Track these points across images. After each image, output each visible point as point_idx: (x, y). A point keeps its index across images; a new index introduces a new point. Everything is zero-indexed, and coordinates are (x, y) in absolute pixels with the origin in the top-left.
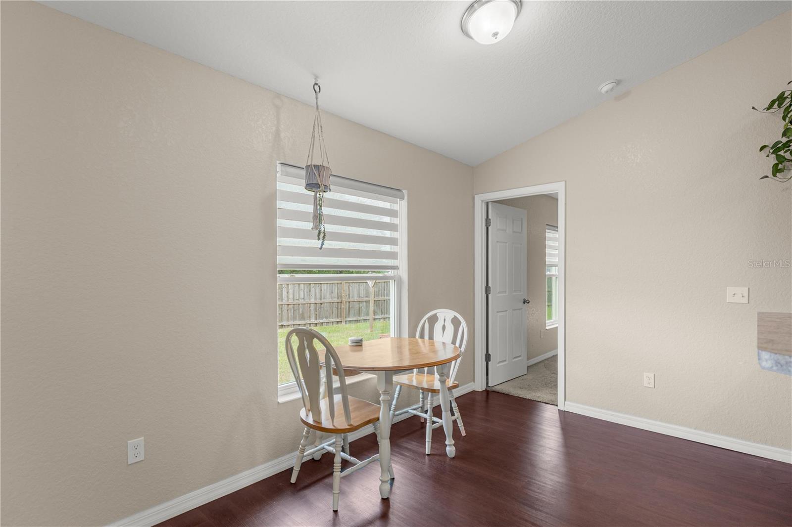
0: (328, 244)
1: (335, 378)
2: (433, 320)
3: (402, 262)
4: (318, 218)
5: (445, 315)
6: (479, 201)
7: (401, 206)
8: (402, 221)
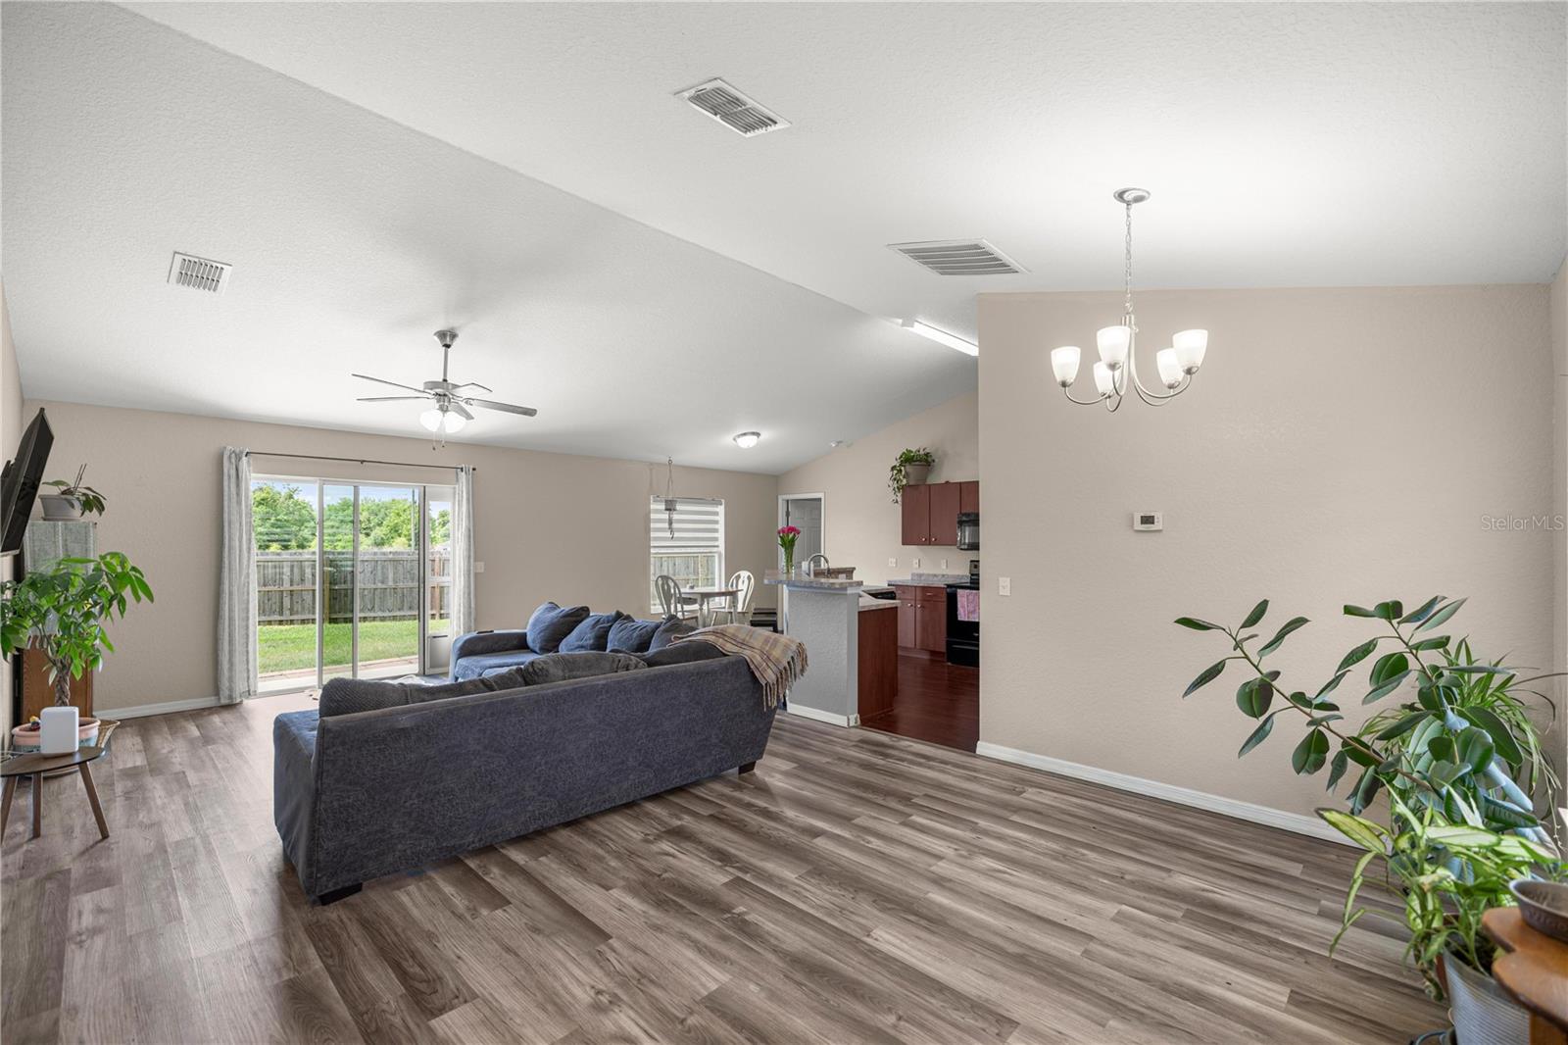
0: (676, 535)
1: (679, 606)
2: (738, 577)
3: (721, 543)
4: (670, 522)
5: (744, 574)
6: (781, 498)
7: (721, 509)
8: (721, 518)
